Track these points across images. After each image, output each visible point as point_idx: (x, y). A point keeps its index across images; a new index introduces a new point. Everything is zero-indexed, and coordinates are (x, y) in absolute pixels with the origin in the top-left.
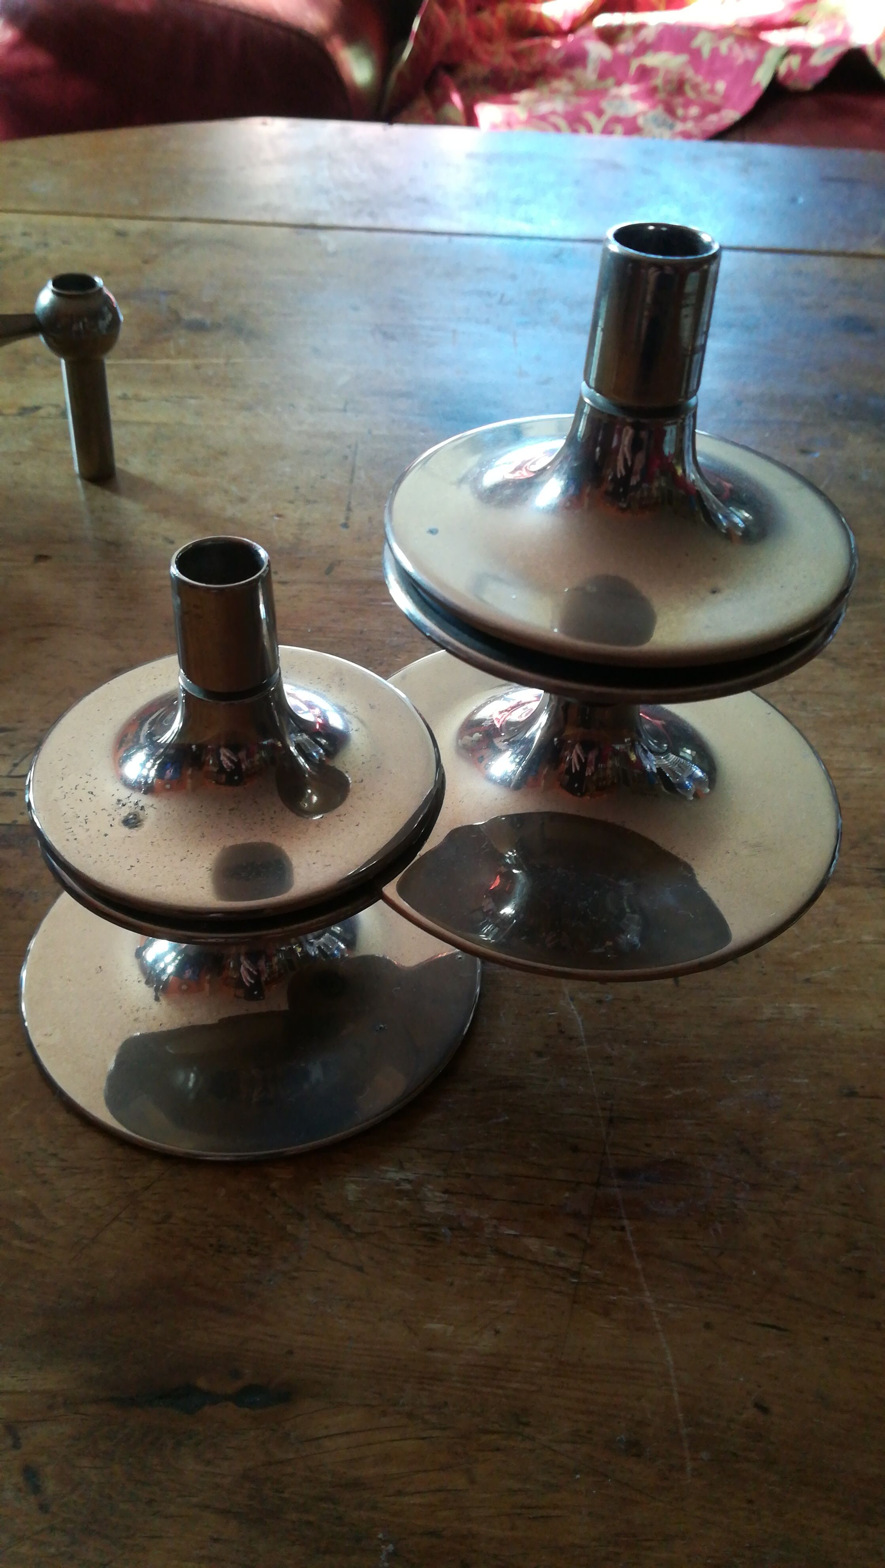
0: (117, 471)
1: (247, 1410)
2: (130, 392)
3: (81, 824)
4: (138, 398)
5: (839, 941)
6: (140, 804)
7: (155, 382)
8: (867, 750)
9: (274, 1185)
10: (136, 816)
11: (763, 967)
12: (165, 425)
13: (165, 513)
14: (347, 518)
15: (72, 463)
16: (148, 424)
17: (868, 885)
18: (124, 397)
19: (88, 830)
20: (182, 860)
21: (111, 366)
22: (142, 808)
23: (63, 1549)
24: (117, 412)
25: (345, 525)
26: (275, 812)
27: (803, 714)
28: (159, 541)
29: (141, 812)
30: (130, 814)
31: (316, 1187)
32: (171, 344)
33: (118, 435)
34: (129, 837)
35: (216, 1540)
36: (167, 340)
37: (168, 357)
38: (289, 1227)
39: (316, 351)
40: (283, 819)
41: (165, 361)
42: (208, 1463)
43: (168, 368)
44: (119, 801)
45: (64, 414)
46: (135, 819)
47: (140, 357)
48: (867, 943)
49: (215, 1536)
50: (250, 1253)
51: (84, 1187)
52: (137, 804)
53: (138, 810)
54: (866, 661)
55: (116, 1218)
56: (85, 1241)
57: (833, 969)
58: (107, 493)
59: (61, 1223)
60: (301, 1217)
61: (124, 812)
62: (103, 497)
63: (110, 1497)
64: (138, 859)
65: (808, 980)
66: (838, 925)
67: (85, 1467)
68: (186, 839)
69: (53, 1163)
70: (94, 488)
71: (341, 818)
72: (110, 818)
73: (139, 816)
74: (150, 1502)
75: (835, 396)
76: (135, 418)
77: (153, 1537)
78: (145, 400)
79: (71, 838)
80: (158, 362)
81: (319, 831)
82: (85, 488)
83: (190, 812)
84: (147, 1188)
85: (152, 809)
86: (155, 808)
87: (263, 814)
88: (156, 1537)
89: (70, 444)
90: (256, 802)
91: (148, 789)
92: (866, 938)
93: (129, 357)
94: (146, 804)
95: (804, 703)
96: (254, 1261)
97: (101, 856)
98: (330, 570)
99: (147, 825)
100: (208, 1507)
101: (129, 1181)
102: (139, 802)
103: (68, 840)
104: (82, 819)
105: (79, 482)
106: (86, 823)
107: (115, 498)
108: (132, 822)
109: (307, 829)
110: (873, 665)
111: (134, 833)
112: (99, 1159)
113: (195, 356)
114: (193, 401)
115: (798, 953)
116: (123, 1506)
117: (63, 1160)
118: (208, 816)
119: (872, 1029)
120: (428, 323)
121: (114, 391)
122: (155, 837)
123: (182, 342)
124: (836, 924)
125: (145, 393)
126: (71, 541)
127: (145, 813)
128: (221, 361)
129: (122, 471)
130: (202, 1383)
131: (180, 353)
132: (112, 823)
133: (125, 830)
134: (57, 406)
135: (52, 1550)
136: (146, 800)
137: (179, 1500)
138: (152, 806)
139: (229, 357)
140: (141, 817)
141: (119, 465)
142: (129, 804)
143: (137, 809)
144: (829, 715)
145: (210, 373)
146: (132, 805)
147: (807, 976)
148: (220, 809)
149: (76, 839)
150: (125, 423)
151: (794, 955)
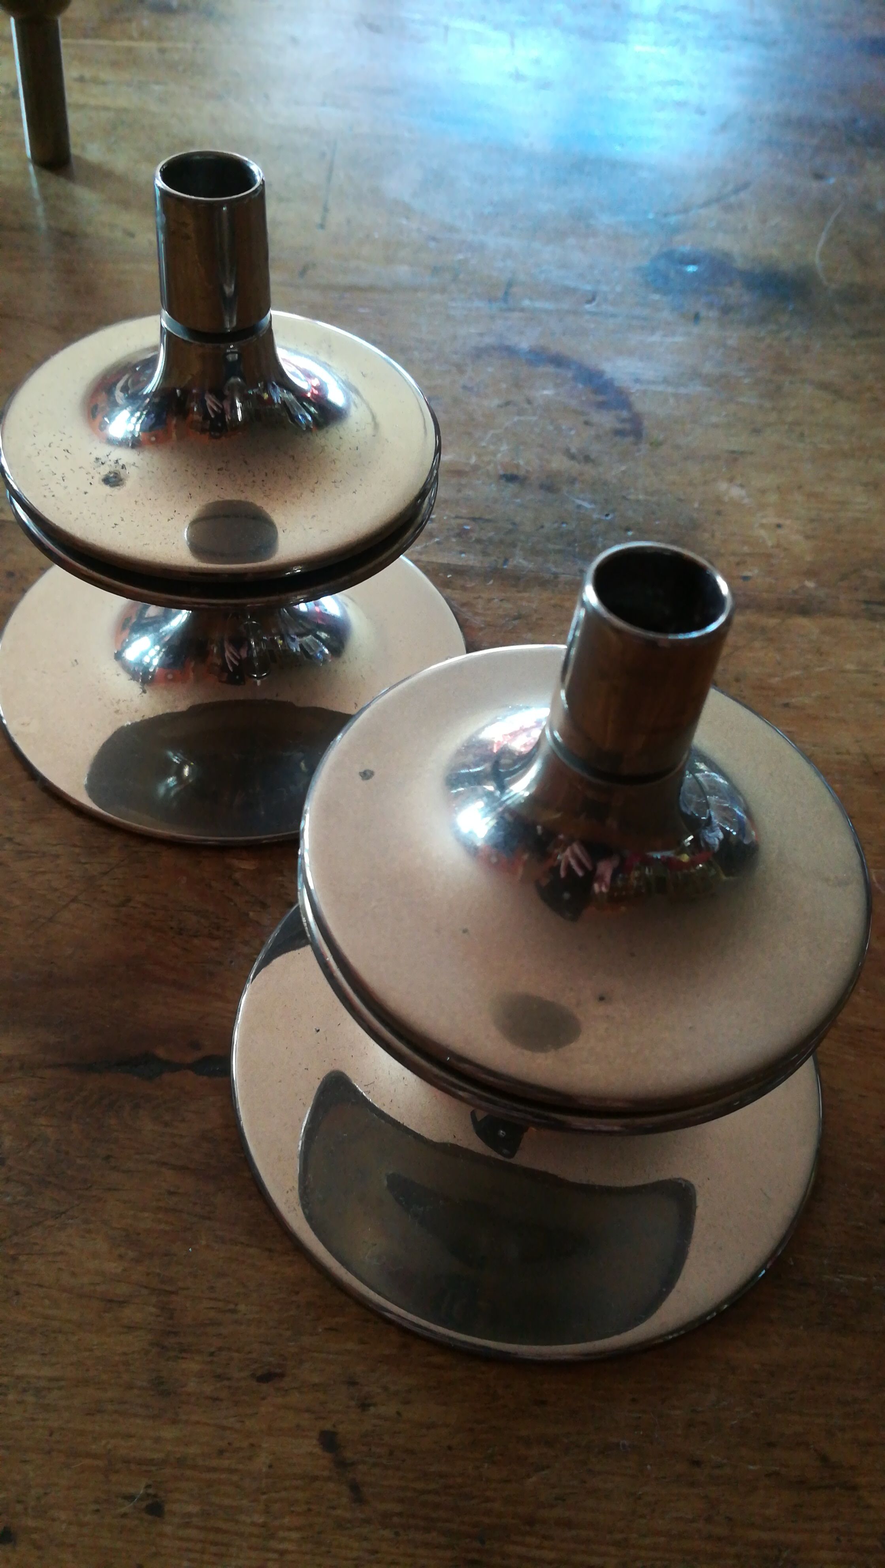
0: (73, 160)
1: (205, 1078)
2: (88, 73)
3: (58, 482)
4: (96, 81)
5: (822, 669)
6: (121, 463)
7: (115, 64)
8: (866, 485)
9: (237, 875)
10: (116, 475)
11: (742, 691)
12: (125, 110)
13: (125, 204)
14: (324, 218)
15: (24, 147)
16: (106, 109)
17: (855, 616)
18: (81, 79)
19: (66, 487)
20: (169, 520)
21: (66, 45)
22: (123, 467)
23: (19, 1198)
24: (73, 95)
25: (322, 226)
26: (266, 475)
27: (801, 445)
28: (119, 234)
29: (122, 471)
30: (110, 472)
31: (280, 878)
32: (134, 25)
33: (73, 118)
34: (111, 495)
35: (171, 1193)
36: (129, 20)
37: (131, 38)
38: (251, 914)
39: (294, 41)
40: (275, 482)
41: (126, 43)
42: (166, 1124)
43: (130, 50)
44: (97, 459)
45: (15, 94)
46: (116, 477)
47: (97, 36)
48: (848, 671)
49: (172, 1189)
50: (212, 937)
51: (41, 870)
52: (117, 462)
53: (119, 468)
54: (868, 395)
55: (74, 900)
56: (43, 921)
57: (814, 695)
58: (62, 180)
59: (18, 902)
60: (264, 905)
61: (104, 471)
62: (57, 184)
63: (67, 1153)
64: (121, 518)
65: (786, 705)
66: (821, 654)
67: (42, 1125)
68: (172, 500)
69: (7, 846)
70: (46, 174)
71: (336, 484)
72: (90, 477)
73: (120, 475)
74: (108, 1158)
75: (854, 121)
76: (92, 102)
77: (109, 1189)
78: (104, 83)
79: (49, 495)
80: (118, 43)
81: (313, 496)
82: (38, 174)
83: (175, 471)
84: (105, 874)
85: (133, 467)
86: (137, 467)
87: (254, 476)
88: (115, 1190)
89: (22, 126)
90: (246, 462)
91: (135, 443)
92: (850, 667)
93: (86, 36)
94: (127, 463)
95: (802, 435)
96: (216, 944)
97: (82, 513)
98: (303, 272)
99: (129, 484)
100: (164, 1164)
101: (87, 866)
102: (119, 461)
103: (45, 496)
104: (59, 476)
105: (31, 168)
106: (64, 480)
107: (71, 186)
108: (113, 480)
109: (302, 494)
110: (875, 399)
111: (115, 491)
112: (56, 845)
113: (160, 39)
114: (157, 88)
115: (777, 679)
116: (79, 1161)
117: (19, 844)
118: (195, 476)
119: (848, 753)
120: (417, 16)
121: (70, 72)
122: (139, 496)
123: (146, 23)
124: (819, 652)
125: (105, 75)
126: (23, 228)
127: (126, 472)
128: (189, 46)
129: (78, 158)
130: (161, 1052)
131: (144, 35)
132: (91, 480)
133: (107, 489)
134: (7, 86)
135: (8, 1199)
136: (127, 456)
137: (137, 1157)
138: (134, 464)
139: (197, 42)
140: (122, 476)
141: (74, 151)
142: (109, 463)
143: (117, 468)
144: (827, 447)
145: (176, 57)
146: (112, 463)
147: (786, 701)
148: (208, 468)
149: (53, 496)
150: (81, 107)
151: (775, 681)
